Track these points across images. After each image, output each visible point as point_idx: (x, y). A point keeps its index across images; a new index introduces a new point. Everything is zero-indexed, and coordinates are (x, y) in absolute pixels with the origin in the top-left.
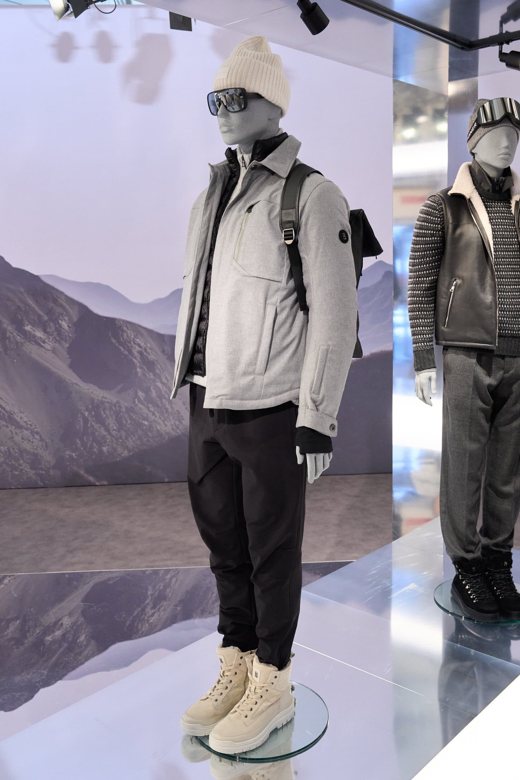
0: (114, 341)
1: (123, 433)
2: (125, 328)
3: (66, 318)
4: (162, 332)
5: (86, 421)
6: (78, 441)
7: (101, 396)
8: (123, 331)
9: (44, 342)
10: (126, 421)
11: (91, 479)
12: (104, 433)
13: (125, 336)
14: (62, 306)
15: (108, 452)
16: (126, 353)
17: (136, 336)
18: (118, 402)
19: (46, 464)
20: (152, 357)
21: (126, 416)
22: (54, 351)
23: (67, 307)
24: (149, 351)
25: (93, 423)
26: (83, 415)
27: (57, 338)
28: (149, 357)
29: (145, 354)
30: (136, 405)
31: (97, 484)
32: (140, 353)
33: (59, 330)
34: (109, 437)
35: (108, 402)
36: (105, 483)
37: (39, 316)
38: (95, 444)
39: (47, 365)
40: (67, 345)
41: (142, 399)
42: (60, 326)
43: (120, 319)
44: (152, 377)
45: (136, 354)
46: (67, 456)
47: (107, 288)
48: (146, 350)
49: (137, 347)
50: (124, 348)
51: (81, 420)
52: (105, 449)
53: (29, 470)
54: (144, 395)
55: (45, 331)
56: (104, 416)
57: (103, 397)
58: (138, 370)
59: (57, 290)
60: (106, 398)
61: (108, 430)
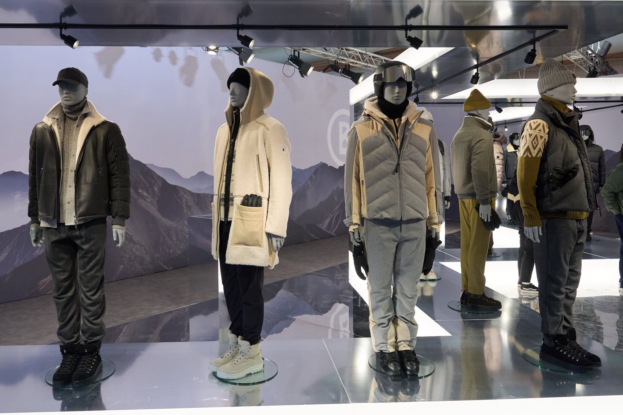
0: (175, 197)
1: (179, 242)
2: (180, 190)
3: (157, 186)
4: (194, 192)
5: (164, 237)
6: (161, 248)
7: (170, 224)
8: (179, 191)
9: (147, 198)
10: (180, 236)
11: (166, 267)
12: (171, 243)
13: (180, 194)
14: (155, 179)
15: (173, 252)
16: (180, 202)
17: (184, 194)
18: (177, 227)
19: (147, 262)
20: (190, 204)
21: (180, 233)
22: (151, 202)
23: (157, 180)
24: (189, 201)
25: (167, 238)
26: (163, 234)
27: (153, 196)
28: (189, 204)
29: (187, 202)
30: (184, 228)
31: (168, 269)
32: (186, 202)
33: (153, 191)
34: (173, 245)
35: (173, 227)
36: (171, 269)
37: (146, 185)
38: (167, 249)
39: (148, 210)
40: (157, 199)
41: (186, 224)
42: (154, 189)
43: (178, 186)
44: (190, 213)
45: (184, 203)
46: (156, 257)
47: (173, 170)
48: (188, 200)
49: (184, 199)
50: (180, 200)
51: (162, 237)
52: (171, 251)
53: (139, 266)
54: (187, 222)
55: (148, 192)
56: (171, 234)
57: (171, 225)
58: (185, 210)
59: (153, 172)
60: (172, 225)
61: (173, 241)
